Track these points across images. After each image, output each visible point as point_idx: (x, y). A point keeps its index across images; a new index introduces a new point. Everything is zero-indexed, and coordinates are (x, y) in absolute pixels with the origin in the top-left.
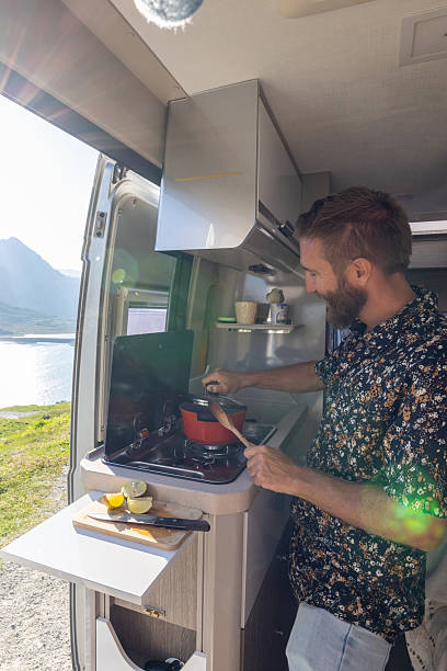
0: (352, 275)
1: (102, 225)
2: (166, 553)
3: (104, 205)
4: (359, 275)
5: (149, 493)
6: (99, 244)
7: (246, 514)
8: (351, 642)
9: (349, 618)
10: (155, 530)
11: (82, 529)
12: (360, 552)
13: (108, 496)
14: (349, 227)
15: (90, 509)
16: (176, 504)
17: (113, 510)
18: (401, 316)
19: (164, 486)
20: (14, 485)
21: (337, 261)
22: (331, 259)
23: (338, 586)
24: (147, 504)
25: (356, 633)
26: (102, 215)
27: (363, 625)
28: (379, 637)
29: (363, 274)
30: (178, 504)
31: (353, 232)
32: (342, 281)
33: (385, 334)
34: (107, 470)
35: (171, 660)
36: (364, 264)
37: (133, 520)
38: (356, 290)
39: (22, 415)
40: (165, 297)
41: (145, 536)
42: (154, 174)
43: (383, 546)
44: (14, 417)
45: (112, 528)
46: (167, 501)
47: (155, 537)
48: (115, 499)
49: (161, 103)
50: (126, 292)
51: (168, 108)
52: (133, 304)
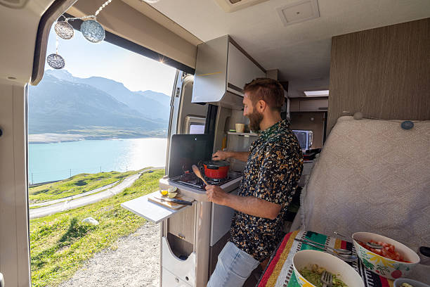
0: (259, 108)
1: (178, 92)
2: (173, 210)
3: (179, 85)
4: (261, 107)
5: (177, 191)
6: (177, 100)
9: (240, 247)
10: (174, 204)
11: (150, 200)
12: (250, 221)
13: (162, 191)
14: (260, 88)
15: (157, 195)
17: (163, 196)
19: (183, 189)
24: (175, 195)
25: (241, 253)
26: (179, 89)
27: (245, 250)
28: (251, 256)
29: (263, 107)
30: (187, 197)
32: (255, 109)
34: (167, 183)
38: (259, 114)
41: (169, 205)
42: (192, 72)
43: (257, 218)
46: (183, 195)
47: (172, 206)
48: (165, 192)
49: (194, 46)
50: (189, 118)
51: (197, 47)
52: (192, 123)
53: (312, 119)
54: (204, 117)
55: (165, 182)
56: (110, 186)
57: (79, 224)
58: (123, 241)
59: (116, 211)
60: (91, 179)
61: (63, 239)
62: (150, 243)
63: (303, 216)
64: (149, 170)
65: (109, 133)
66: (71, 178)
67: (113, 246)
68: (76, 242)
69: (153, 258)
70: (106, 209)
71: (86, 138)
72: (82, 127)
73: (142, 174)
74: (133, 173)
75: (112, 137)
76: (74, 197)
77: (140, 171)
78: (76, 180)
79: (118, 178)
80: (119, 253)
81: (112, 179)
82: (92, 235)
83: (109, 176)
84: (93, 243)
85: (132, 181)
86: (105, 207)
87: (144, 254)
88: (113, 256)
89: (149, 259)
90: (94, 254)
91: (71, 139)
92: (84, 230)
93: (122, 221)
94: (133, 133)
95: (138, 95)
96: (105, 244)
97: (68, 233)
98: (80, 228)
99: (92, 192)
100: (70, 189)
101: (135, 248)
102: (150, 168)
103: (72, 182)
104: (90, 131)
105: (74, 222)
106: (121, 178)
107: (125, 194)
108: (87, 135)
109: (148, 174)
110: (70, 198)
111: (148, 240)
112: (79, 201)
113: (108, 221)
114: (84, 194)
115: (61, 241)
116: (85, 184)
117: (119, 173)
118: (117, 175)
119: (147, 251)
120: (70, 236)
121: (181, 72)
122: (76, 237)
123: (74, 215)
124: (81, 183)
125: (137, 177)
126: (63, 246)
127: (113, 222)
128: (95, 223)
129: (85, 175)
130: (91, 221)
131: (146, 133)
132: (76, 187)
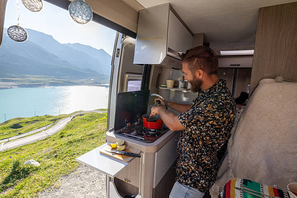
0: (197, 75)
1: (119, 53)
2: (125, 163)
3: (119, 46)
4: (200, 75)
5: (125, 144)
6: (117, 60)
7: (156, 153)
8: (188, 194)
10: (124, 156)
11: (102, 154)
13: (112, 144)
14: (196, 59)
15: (106, 148)
16: (133, 148)
17: (113, 149)
18: (210, 89)
19: (130, 142)
20: (97, 136)
21: (193, 70)
22: (191, 69)
23: (184, 175)
24: (123, 148)
25: (190, 192)
26: (119, 49)
29: (201, 75)
30: (134, 149)
31: (197, 61)
32: (194, 77)
33: (205, 94)
34: (114, 136)
35: (133, 196)
36: (201, 71)
37: (118, 152)
38: (199, 80)
39: (104, 112)
40: (141, 77)
41: (120, 158)
42: (134, 35)
44: (101, 112)
45: (111, 154)
46: (130, 147)
47: (123, 158)
48: (114, 145)
49: (135, 11)
50: (127, 75)
51: (139, 13)
52: (130, 80)
53: (224, 74)
54: (141, 74)
55: (111, 134)
56: (45, 128)
57: (21, 166)
58: (64, 179)
59: (55, 152)
60: (26, 123)
61: (7, 181)
62: (89, 180)
63: (230, 162)
64: (80, 113)
65: (41, 81)
66: (6, 122)
67: (56, 184)
68: (20, 183)
69: (93, 193)
70: (46, 150)
71: (19, 86)
72: (14, 76)
73: (74, 117)
74: (65, 116)
75: (44, 85)
76: (10, 139)
77: (72, 114)
78: (11, 124)
79: (52, 120)
80: (62, 191)
81: (46, 122)
82: (35, 176)
83: (43, 120)
84: (36, 183)
85: (65, 123)
86: (44, 149)
87: (84, 190)
88: (57, 193)
89: (89, 194)
90: (39, 193)
91: (4, 87)
92: (26, 172)
93: (62, 161)
94: (64, 82)
95: (67, 47)
96: (49, 183)
97: (11, 176)
98: (23, 170)
99: (28, 134)
100: (6, 132)
101: (76, 185)
102: (81, 111)
103: (7, 125)
104: (23, 80)
105: (17, 164)
106: (55, 120)
107: (62, 137)
108: (21, 83)
109: (79, 117)
110: (7, 140)
111: (87, 177)
112: (16, 142)
113: (49, 162)
114: (20, 136)
115: (4, 183)
116: (21, 127)
117: (52, 117)
118: (51, 119)
119: (87, 187)
120: (13, 178)
121: (121, 34)
122: (19, 178)
123: (15, 158)
124: (16, 126)
125: (69, 119)
126: (7, 188)
127: (54, 162)
128: (37, 164)
129: (20, 119)
130: (33, 163)
131: (75, 81)
132: (11, 130)
